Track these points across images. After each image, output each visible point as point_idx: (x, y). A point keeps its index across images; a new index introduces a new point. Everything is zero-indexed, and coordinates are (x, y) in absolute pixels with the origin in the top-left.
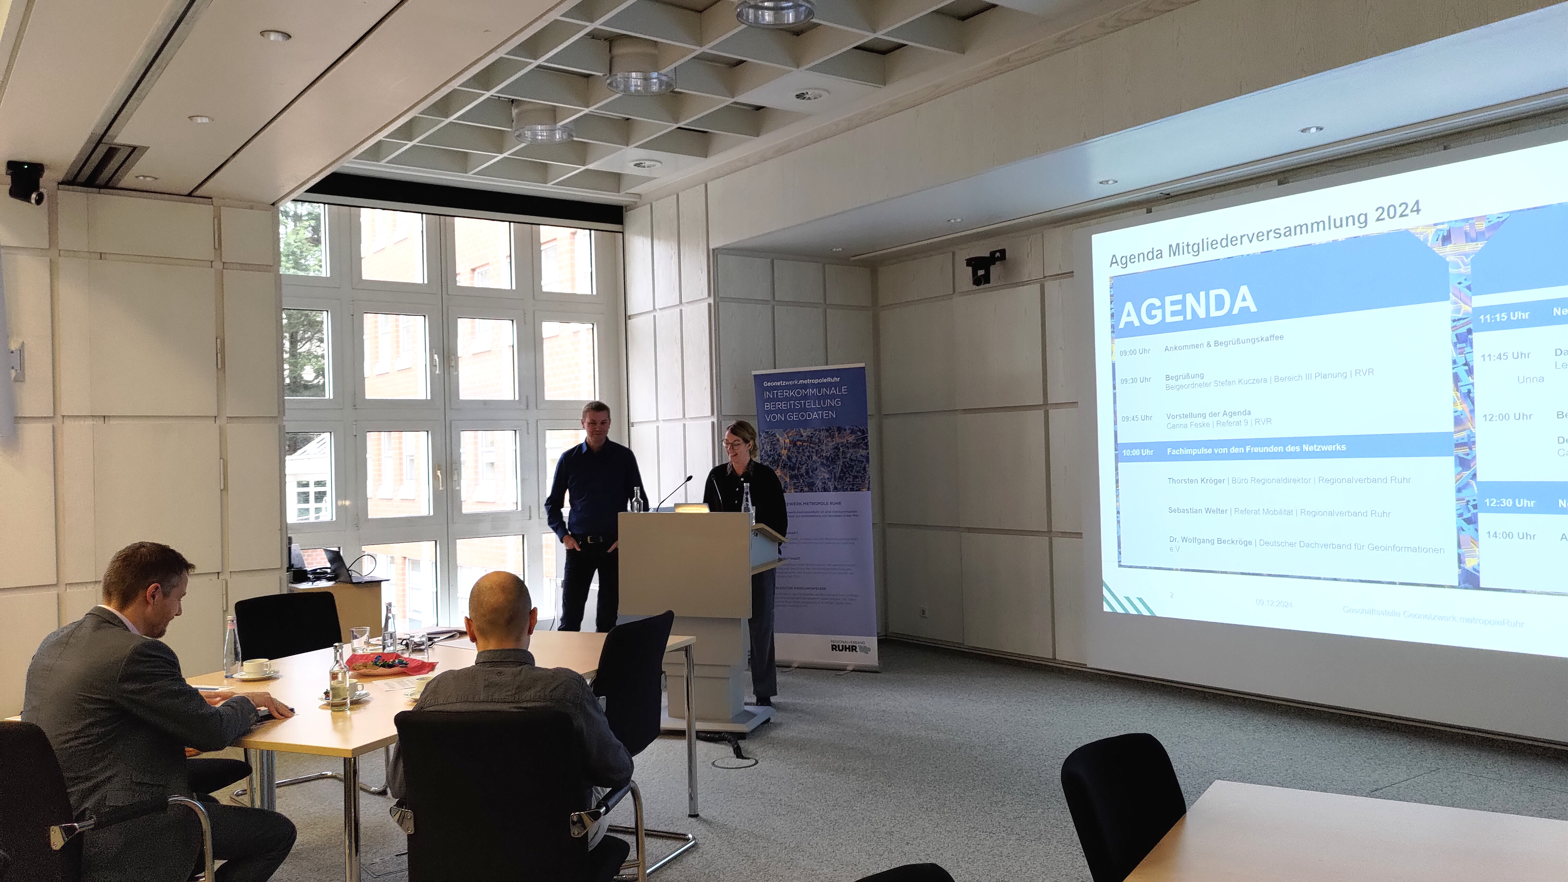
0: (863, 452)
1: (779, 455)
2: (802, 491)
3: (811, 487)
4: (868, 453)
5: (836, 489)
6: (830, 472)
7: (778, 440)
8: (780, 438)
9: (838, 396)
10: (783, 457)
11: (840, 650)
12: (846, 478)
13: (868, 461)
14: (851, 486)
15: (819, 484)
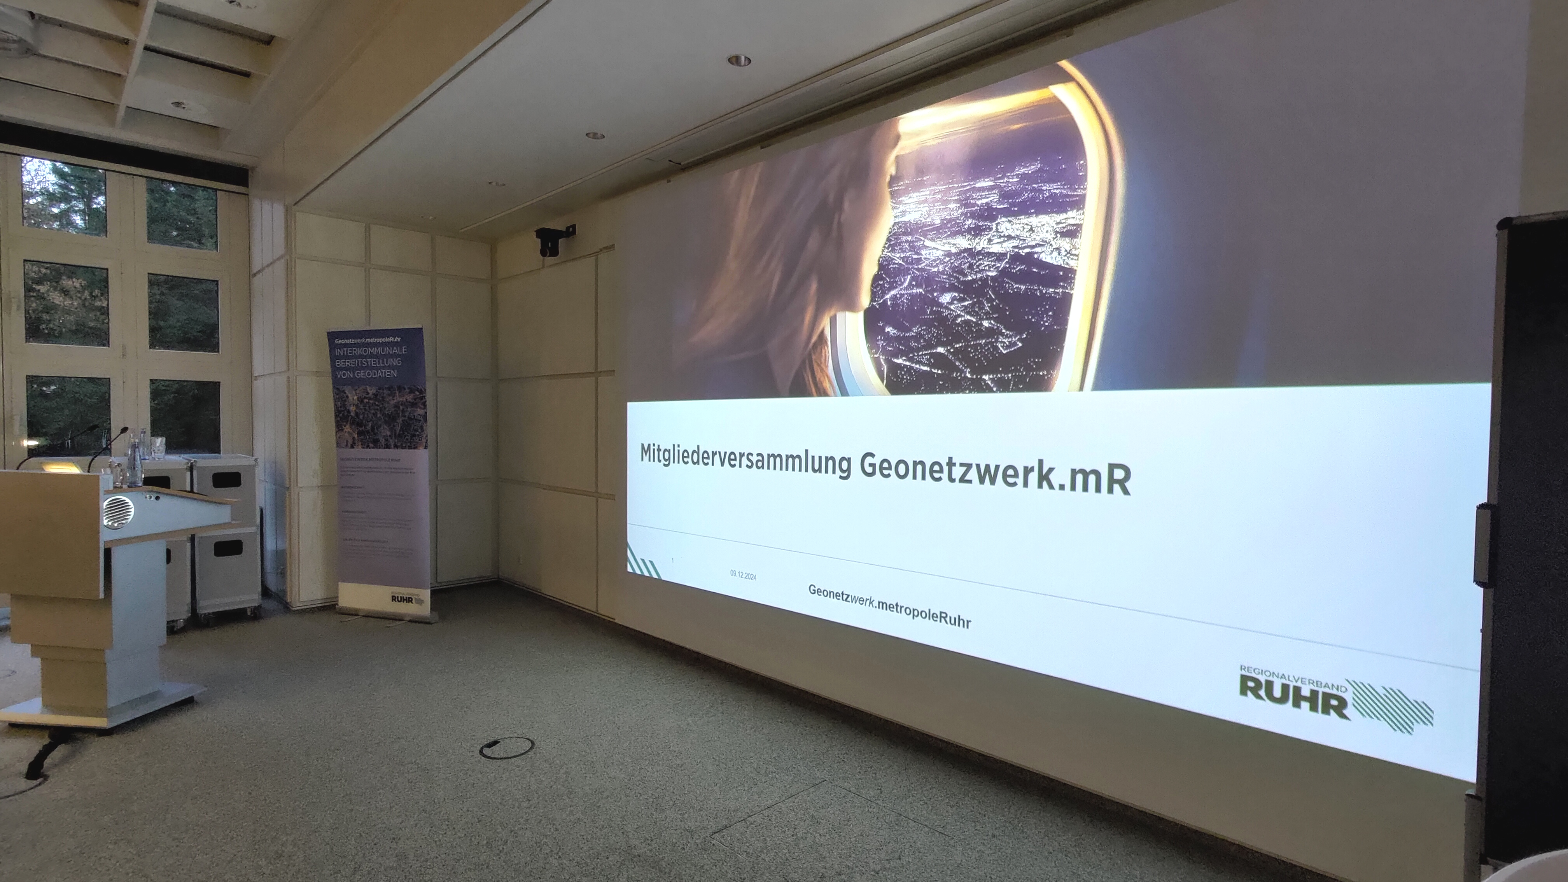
0: (421, 412)
1: (349, 411)
2: (368, 447)
3: (376, 444)
4: (426, 413)
5: (396, 447)
6: (391, 430)
7: (347, 397)
8: (349, 395)
9: (399, 356)
10: (352, 414)
11: (399, 601)
12: (405, 436)
13: (426, 420)
14: (409, 444)
15: (382, 440)
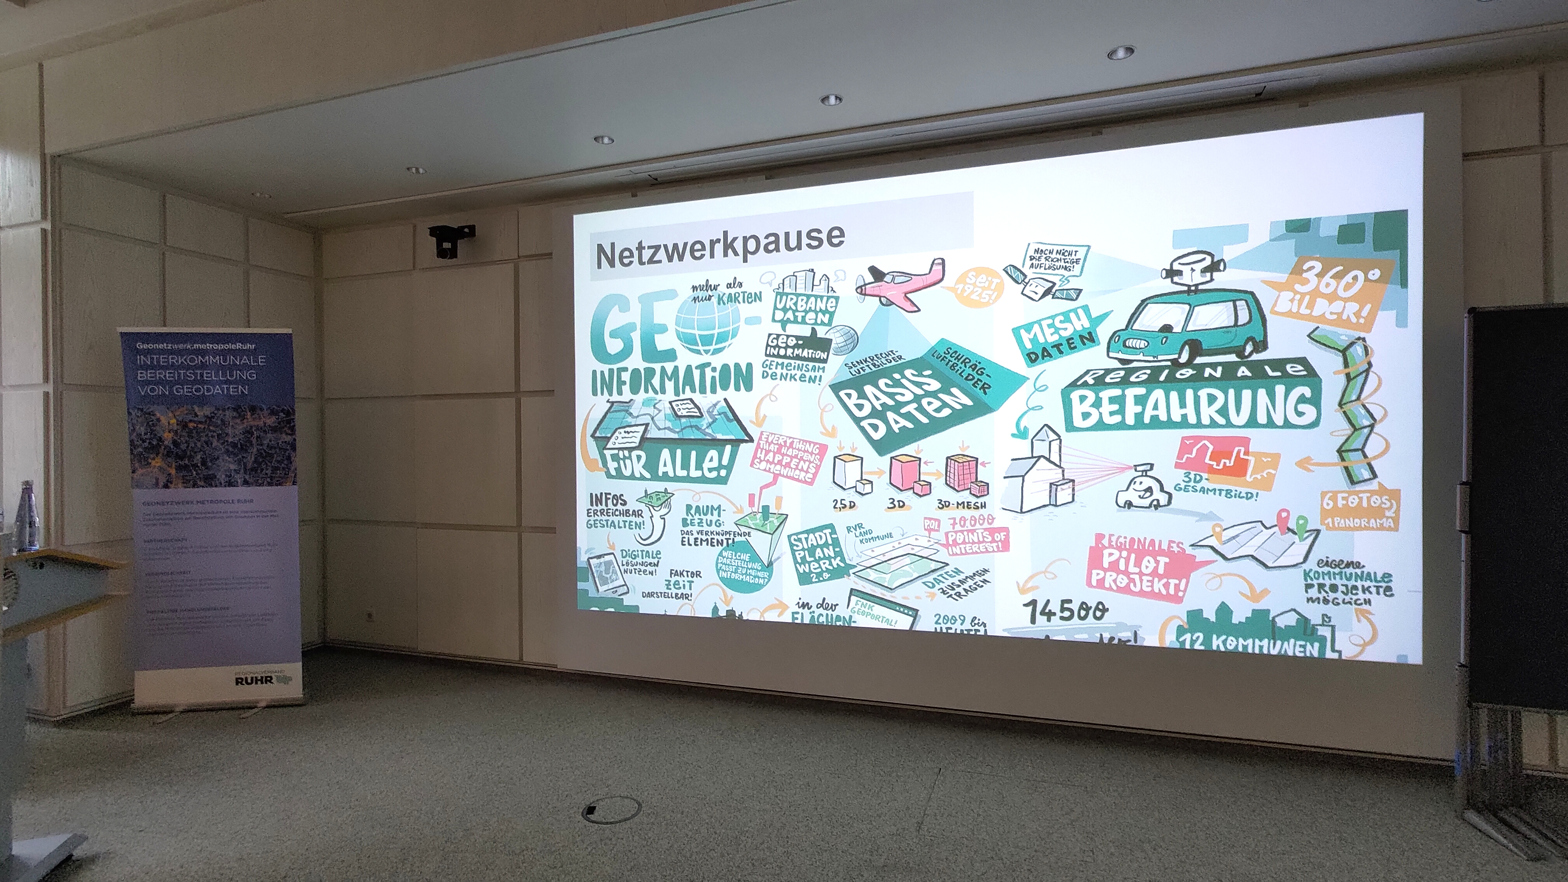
0: (288, 438)
1: (160, 439)
2: (195, 485)
3: (210, 481)
4: (295, 440)
5: (246, 483)
6: (239, 462)
7: (159, 420)
8: (162, 418)
9: (252, 367)
10: (166, 443)
11: (247, 683)
12: (262, 470)
13: (294, 449)
14: (269, 480)
15: (222, 477)
